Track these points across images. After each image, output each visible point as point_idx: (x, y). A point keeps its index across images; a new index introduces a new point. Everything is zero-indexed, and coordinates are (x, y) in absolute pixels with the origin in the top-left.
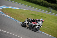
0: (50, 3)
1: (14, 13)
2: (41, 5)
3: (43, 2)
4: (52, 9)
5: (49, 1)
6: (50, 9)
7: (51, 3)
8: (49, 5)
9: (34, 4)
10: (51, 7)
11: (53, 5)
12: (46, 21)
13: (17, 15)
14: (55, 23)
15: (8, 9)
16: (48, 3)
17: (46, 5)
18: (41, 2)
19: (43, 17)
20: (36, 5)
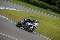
0: (49, 5)
1: (12, 15)
2: (40, 7)
3: (42, 3)
4: (52, 11)
5: (49, 3)
6: (49, 11)
7: (51, 5)
8: (48, 7)
9: (33, 6)
10: (51, 9)
11: (52, 6)
12: (45, 24)
13: (15, 17)
14: (54, 27)
15: (5, 10)
16: (48, 5)
17: (45, 7)
18: (40, 4)
19: (42, 19)
20: (35, 6)
